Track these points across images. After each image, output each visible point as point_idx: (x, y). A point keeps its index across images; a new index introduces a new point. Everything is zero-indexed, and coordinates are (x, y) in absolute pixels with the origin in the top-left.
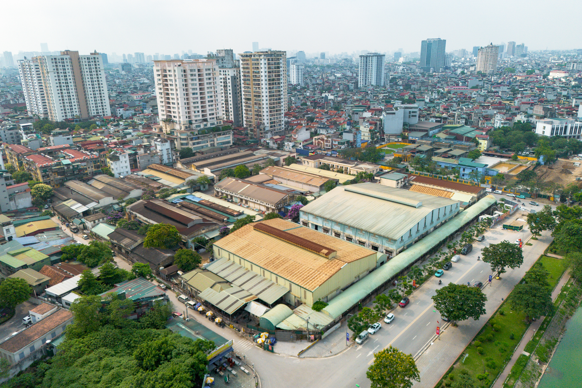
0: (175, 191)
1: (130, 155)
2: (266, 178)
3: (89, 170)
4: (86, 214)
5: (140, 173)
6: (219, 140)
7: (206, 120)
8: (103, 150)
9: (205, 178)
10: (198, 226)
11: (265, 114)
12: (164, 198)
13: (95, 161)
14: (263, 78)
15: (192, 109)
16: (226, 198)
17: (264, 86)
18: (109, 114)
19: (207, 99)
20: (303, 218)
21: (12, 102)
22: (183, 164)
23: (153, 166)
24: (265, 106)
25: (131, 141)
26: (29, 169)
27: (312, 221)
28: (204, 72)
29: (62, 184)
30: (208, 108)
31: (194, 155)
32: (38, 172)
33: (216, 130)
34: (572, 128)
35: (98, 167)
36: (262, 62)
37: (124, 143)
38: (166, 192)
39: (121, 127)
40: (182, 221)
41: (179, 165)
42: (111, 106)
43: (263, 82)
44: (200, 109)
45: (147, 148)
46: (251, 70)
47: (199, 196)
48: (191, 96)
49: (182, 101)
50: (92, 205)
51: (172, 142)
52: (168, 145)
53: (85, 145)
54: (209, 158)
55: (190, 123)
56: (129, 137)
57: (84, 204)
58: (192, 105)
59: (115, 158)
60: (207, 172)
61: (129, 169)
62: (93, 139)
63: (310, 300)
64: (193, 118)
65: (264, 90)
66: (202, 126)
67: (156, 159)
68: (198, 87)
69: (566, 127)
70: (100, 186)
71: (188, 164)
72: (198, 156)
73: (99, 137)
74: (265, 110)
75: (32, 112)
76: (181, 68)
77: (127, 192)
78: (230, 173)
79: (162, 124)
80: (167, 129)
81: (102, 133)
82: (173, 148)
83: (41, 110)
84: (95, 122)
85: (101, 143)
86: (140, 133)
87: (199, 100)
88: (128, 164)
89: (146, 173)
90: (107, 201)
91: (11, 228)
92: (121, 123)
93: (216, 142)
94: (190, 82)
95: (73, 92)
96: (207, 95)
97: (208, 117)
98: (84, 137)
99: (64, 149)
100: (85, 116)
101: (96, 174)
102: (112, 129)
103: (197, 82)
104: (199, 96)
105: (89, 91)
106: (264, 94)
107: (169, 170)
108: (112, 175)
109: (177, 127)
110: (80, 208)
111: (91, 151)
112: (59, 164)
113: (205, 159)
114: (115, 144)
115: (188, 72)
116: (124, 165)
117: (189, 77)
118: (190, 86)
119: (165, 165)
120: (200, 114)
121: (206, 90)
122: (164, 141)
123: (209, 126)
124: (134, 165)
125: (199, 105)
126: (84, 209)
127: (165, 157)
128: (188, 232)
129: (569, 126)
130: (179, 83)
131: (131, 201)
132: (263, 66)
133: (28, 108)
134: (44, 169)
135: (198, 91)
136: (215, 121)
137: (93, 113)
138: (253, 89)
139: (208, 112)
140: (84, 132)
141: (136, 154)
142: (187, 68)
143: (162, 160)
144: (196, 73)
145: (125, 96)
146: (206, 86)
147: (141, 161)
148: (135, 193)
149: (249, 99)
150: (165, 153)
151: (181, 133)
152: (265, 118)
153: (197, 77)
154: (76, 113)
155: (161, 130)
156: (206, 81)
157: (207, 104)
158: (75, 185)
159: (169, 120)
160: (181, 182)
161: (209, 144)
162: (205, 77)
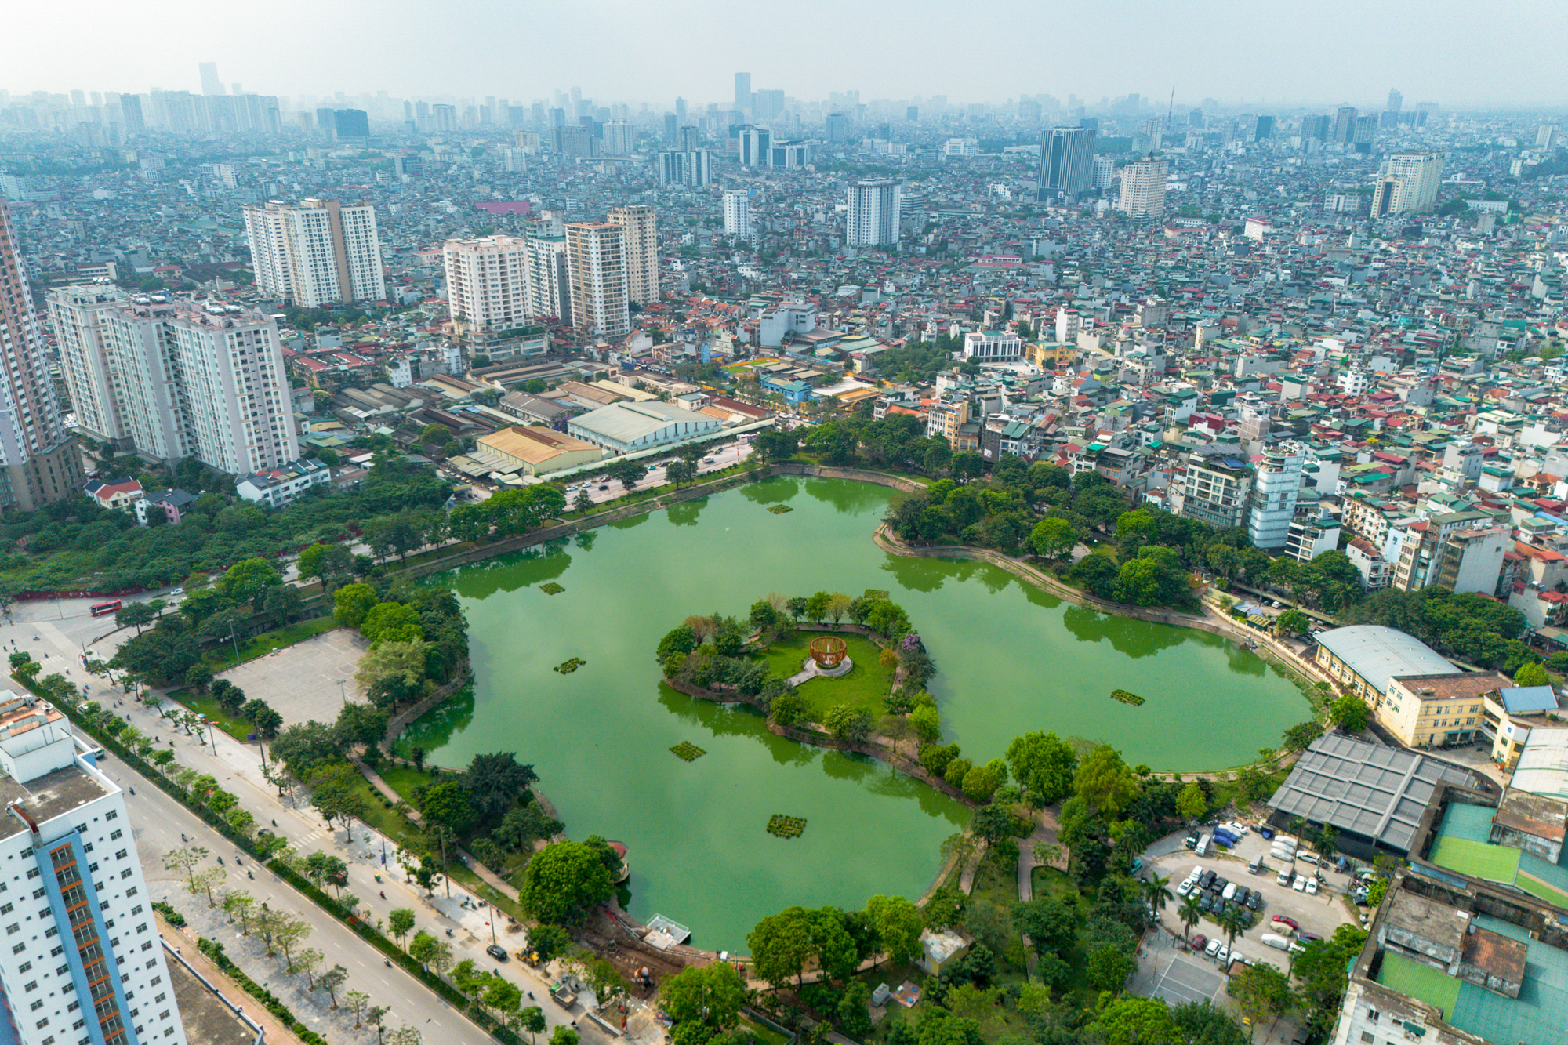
0: (457, 402)
1: (411, 362)
2: (562, 393)
3: (366, 378)
4: (367, 419)
5: (423, 384)
6: (527, 346)
7: (509, 320)
8: (379, 355)
9: (493, 391)
10: (468, 430)
11: (598, 310)
12: (444, 408)
13: (372, 367)
14: (594, 261)
15: (491, 306)
16: (510, 413)
17: (595, 272)
18: (383, 296)
19: (511, 293)
20: (570, 429)
21: (213, 260)
22: (473, 375)
23: (439, 376)
24: (598, 300)
25: (413, 344)
26: (301, 375)
27: (578, 432)
28: (508, 258)
29: (338, 391)
30: (512, 304)
31: (491, 364)
32: (314, 377)
33: (523, 333)
34: (1004, 346)
35: (375, 375)
36: (593, 239)
37: (405, 347)
38: (447, 403)
39: (402, 323)
40: (455, 426)
41: (469, 377)
42: (387, 279)
43: (595, 267)
44: (502, 305)
45: (432, 354)
46: (580, 249)
47: (481, 408)
48: (490, 288)
49: (477, 295)
50: (373, 412)
51: (463, 348)
52: (457, 352)
53: (357, 348)
54: (507, 369)
55: (489, 323)
56: (411, 339)
57: (365, 410)
58: (491, 300)
59: (395, 365)
60: (497, 385)
61: (410, 379)
62: (366, 339)
63: (533, 472)
64: (493, 317)
65: (596, 278)
66: (504, 328)
67: (442, 369)
68: (499, 277)
69: (996, 346)
70: (379, 395)
71: (478, 376)
72: (496, 366)
73: (373, 338)
74: (598, 305)
75: (264, 288)
76: (478, 254)
77: (408, 401)
78: (521, 387)
79: (453, 323)
80: (459, 330)
81: (376, 331)
82: (464, 356)
83: (282, 287)
84: (362, 312)
85: (376, 345)
86: (426, 334)
87: (500, 294)
88: (409, 373)
89: (430, 384)
90: (387, 408)
91: (308, 423)
92: (401, 316)
93: (522, 349)
94: (488, 271)
95: (331, 264)
96: (511, 287)
97: (513, 315)
98: (354, 336)
99: (336, 352)
100: (347, 300)
101: (374, 382)
102: (389, 325)
103: (498, 271)
104: (500, 288)
105: (355, 262)
106: (596, 283)
107: (455, 381)
108: (391, 385)
109: (472, 328)
110: (363, 415)
111: (366, 355)
112: (336, 370)
113: (501, 370)
114: (394, 347)
115: (486, 259)
116: (404, 373)
117: (487, 265)
118: (488, 276)
119: (454, 376)
120: (502, 311)
121: (510, 281)
122: (452, 346)
123: (514, 326)
124: (416, 374)
125: (501, 300)
126: (366, 415)
127: (454, 367)
128: (459, 433)
129: (1000, 344)
130: (475, 272)
131: (411, 410)
132: (593, 245)
133: (259, 281)
134: (321, 375)
135: (499, 283)
136: (523, 321)
137: (360, 295)
138: (582, 274)
139: (513, 309)
140: (353, 328)
141: (419, 361)
142: (486, 254)
143: (449, 370)
144: (497, 259)
145: (407, 255)
146: (509, 275)
147: (425, 370)
148: (416, 403)
149: (578, 288)
150: (453, 361)
151: (476, 336)
152: (599, 316)
153: (497, 265)
154: (336, 296)
155: (452, 330)
156: (509, 269)
157: (512, 298)
158: (352, 392)
159: (462, 319)
160: (465, 394)
161: (512, 351)
162: (508, 264)
